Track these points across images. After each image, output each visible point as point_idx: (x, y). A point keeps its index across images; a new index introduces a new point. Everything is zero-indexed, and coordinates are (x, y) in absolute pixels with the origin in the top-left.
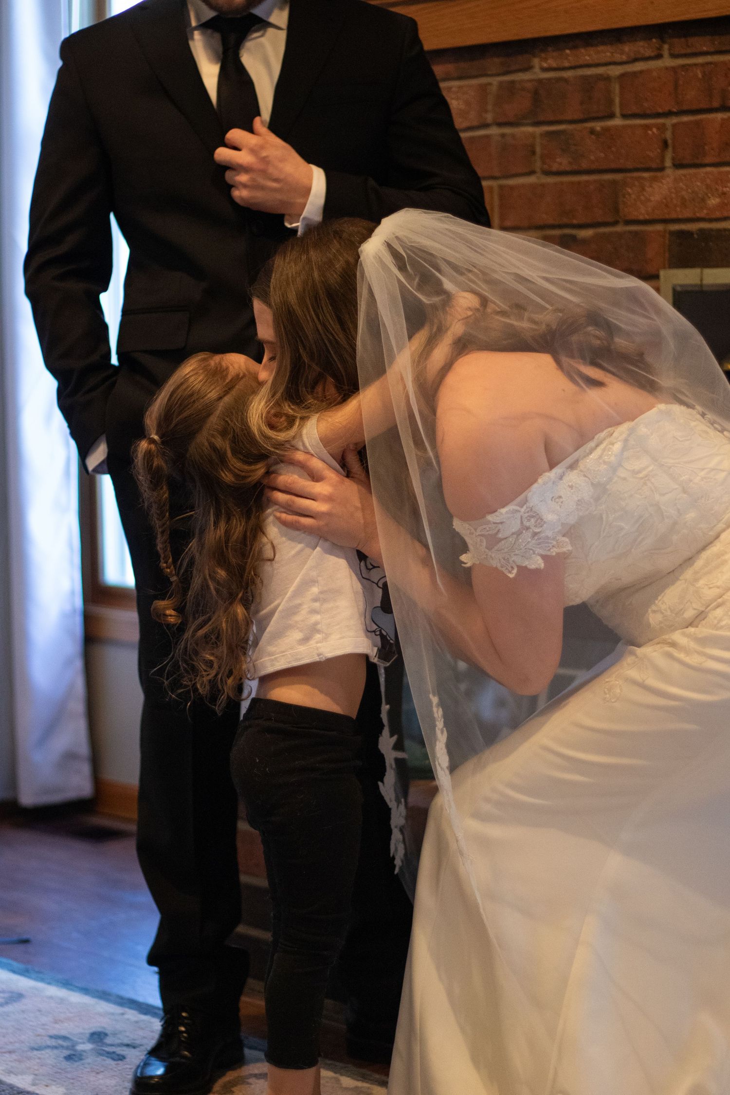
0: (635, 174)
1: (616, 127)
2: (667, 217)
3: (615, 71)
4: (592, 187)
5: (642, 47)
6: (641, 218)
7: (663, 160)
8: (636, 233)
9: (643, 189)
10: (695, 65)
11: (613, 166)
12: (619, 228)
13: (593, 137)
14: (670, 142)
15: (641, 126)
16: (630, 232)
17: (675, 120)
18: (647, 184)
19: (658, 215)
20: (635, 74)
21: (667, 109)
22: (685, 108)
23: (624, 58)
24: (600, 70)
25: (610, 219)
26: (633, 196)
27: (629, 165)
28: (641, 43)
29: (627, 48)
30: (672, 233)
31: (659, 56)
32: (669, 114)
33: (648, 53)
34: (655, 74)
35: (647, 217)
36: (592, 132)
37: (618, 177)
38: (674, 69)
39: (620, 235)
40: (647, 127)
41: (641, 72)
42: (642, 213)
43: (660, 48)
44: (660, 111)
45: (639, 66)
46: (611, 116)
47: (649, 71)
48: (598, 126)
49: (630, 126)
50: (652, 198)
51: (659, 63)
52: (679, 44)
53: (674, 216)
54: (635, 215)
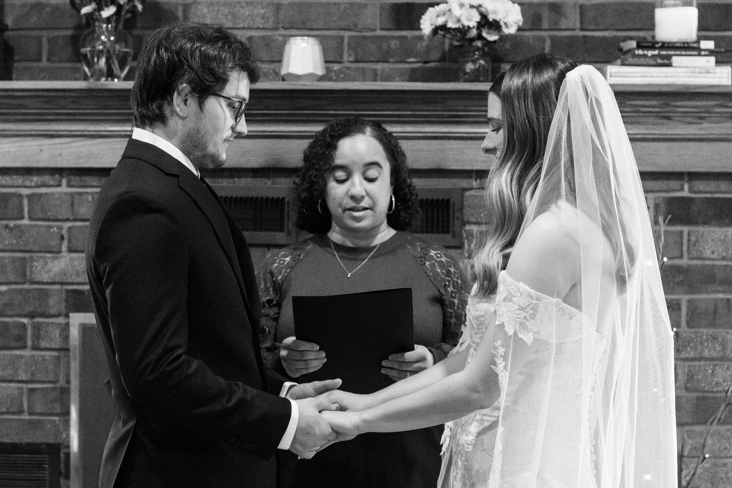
0: (39, 254)
1: (25, 225)
2: (64, 281)
3: (25, 192)
4: (7, 261)
5: (46, 178)
6: (45, 281)
7: (60, 247)
8: (41, 290)
9: (47, 264)
10: (87, 193)
11: (22, 248)
12: (26, 286)
13: (7, 230)
14: (66, 236)
15: (45, 226)
16: (36, 289)
17: (70, 224)
18: (49, 261)
19: (57, 279)
20: (41, 195)
21: (65, 217)
22: (79, 217)
23: (33, 184)
24: (13, 190)
25: (20, 280)
26: (39, 268)
27: (35, 248)
28: (47, 177)
29: (35, 179)
30: (68, 291)
31: (59, 185)
32: (67, 220)
33: (52, 183)
34: (57, 196)
35: (49, 281)
36: (7, 227)
37: (27, 255)
38: (71, 194)
39: (28, 291)
40: (50, 227)
41: (46, 194)
42: (46, 278)
43: (61, 181)
44: (60, 218)
45: (43, 190)
46: (22, 218)
47: (53, 194)
48: (12, 224)
49: (36, 225)
50: (53, 270)
51: (59, 190)
52: (75, 180)
53: (69, 280)
54: (39, 278)
